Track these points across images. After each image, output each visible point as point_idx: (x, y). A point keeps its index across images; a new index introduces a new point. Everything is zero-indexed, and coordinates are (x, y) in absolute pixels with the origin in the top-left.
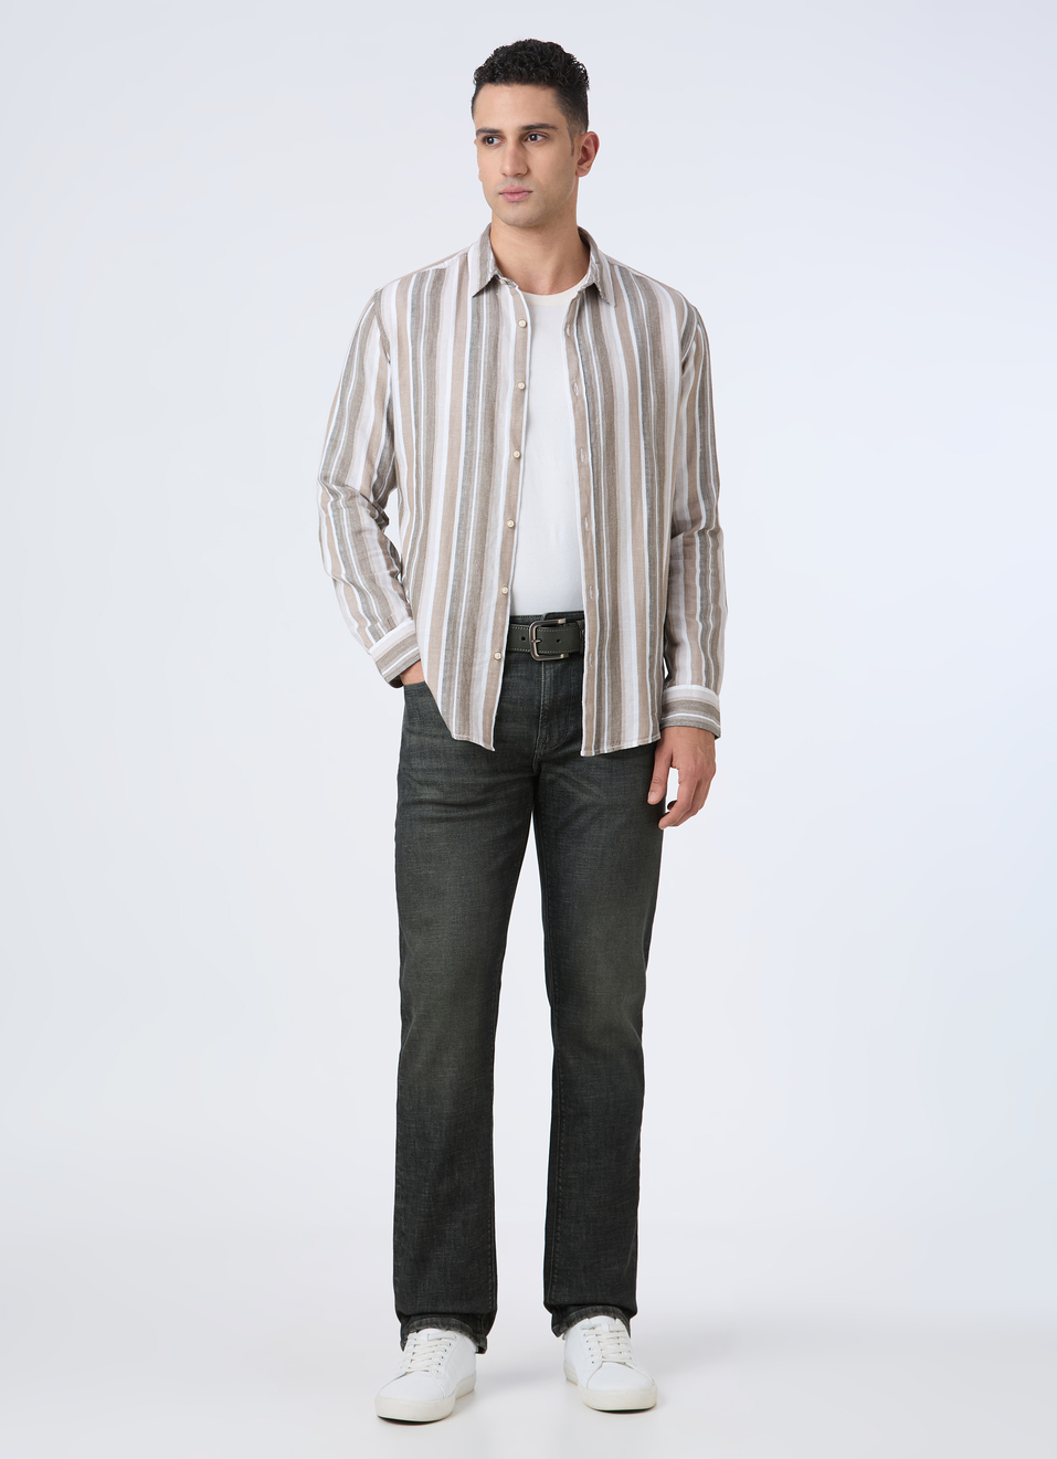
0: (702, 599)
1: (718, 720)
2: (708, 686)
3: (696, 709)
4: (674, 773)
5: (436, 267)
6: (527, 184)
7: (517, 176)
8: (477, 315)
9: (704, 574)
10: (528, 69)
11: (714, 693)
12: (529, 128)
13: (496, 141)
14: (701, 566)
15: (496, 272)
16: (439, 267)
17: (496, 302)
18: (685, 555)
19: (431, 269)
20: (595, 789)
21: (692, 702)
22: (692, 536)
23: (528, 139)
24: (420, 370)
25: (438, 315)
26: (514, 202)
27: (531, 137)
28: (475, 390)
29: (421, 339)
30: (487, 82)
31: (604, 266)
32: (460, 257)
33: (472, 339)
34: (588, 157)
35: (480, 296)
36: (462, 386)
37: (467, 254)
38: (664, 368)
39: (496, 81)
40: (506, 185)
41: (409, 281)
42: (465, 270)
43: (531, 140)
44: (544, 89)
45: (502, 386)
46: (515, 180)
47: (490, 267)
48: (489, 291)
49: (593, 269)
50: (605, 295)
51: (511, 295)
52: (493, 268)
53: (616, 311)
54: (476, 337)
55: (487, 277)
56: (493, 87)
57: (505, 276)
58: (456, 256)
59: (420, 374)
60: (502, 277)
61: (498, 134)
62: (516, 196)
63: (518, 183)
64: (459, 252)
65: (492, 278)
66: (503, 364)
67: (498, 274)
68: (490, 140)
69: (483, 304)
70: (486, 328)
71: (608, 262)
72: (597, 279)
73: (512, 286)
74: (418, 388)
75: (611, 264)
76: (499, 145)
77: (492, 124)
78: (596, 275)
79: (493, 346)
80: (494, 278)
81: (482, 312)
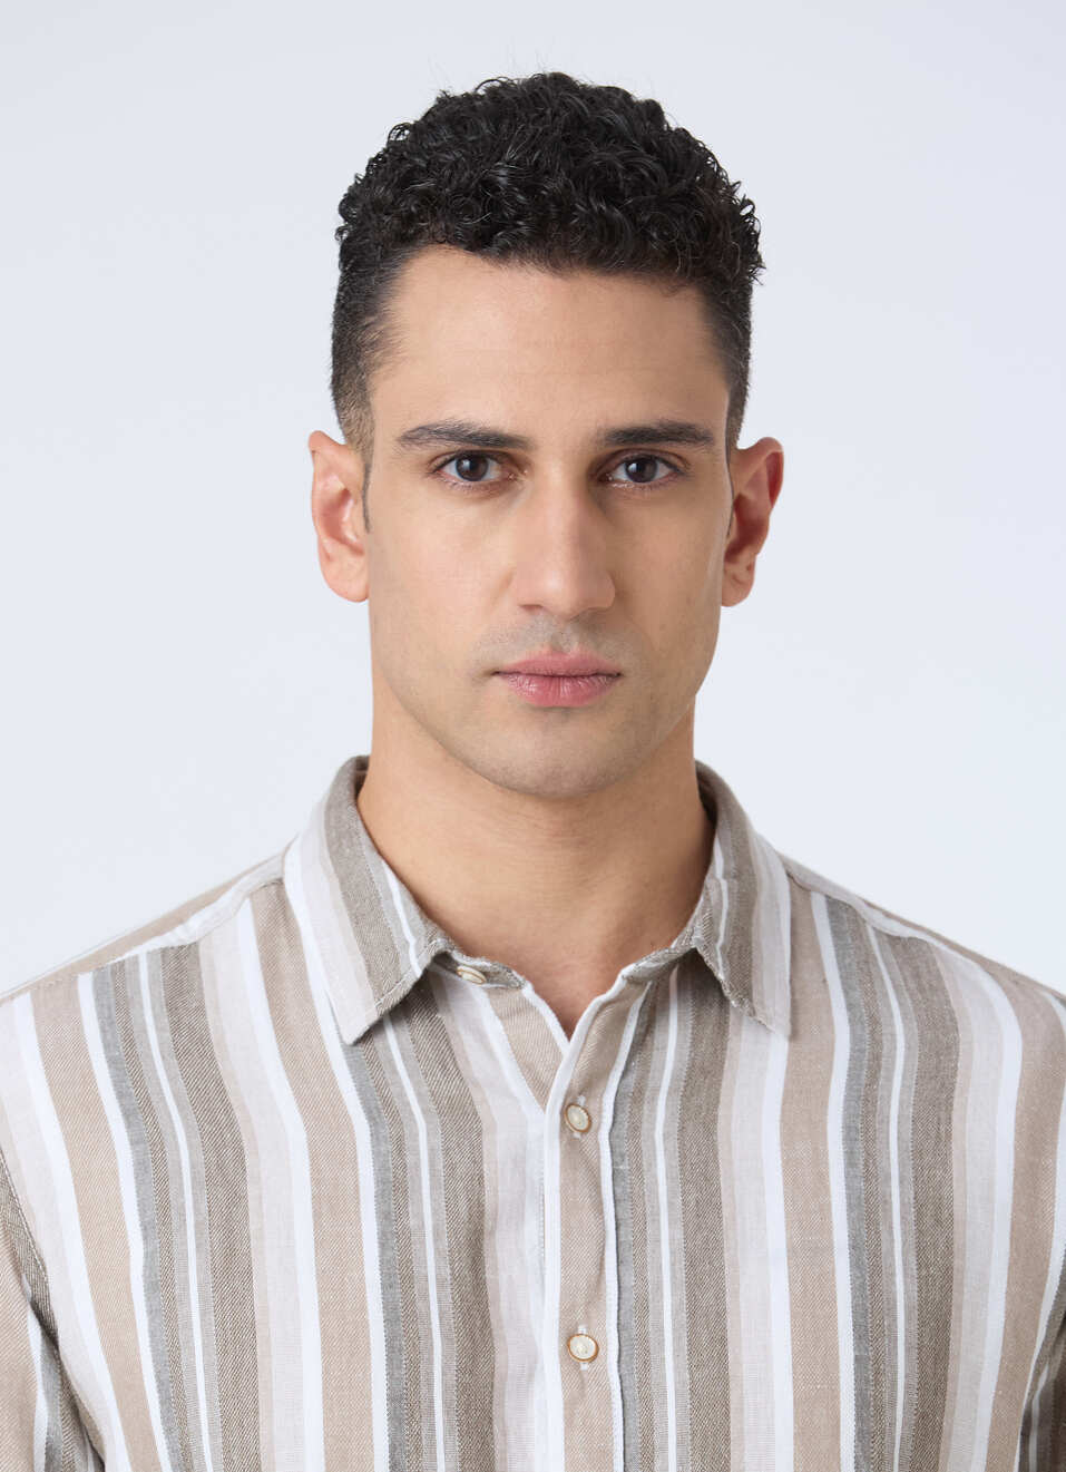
5: (157, 943)
6: (610, 653)
7: (589, 620)
8: (383, 1108)
10: (631, 214)
12: (629, 434)
13: (493, 472)
15: (440, 943)
16: (177, 937)
17: (444, 1062)
19: (141, 951)
23: (621, 474)
24: (189, 1326)
25: (232, 1124)
26: (551, 709)
27: (633, 466)
28: (417, 1392)
29: (182, 1215)
30: (452, 240)
31: (763, 898)
32: (251, 895)
33: (381, 1196)
34: (749, 531)
35: (377, 1042)
36: (367, 1379)
37: (280, 882)
38: (957, 1263)
39: (495, 248)
40: (531, 647)
41: (72, 996)
42: (284, 941)
43: (631, 475)
44: (674, 291)
45: (508, 1358)
46: (569, 630)
47: (401, 932)
48: (416, 1020)
49: (708, 900)
50: (746, 992)
51: (499, 1026)
52: (414, 933)
53: (791, 1053)
54: (395, 1188)
55: (396, 970)
56: (487, 267)
57: (480, 962)
58: (230, 894)
59: (190, 1339)
60: (467, 967)
61: (510, 450)
62: (566, 687)
63: (581, 642)
64: (239, 877)
65: (418, 973)
66: (503, 1278)
67: (442, 959)
68: (466, 464)
69: (395, 1072)
70: (432, 1150)
71: (789, 875)
72: (711, 936)
73: (509, 986)
74: (180, 1394)
75: (801, 885)
76: (504, 486)
77: (486, 411)
78: (711, 923)
79: (464, 1215)
80: (426, 972)
81: (402, 1095)
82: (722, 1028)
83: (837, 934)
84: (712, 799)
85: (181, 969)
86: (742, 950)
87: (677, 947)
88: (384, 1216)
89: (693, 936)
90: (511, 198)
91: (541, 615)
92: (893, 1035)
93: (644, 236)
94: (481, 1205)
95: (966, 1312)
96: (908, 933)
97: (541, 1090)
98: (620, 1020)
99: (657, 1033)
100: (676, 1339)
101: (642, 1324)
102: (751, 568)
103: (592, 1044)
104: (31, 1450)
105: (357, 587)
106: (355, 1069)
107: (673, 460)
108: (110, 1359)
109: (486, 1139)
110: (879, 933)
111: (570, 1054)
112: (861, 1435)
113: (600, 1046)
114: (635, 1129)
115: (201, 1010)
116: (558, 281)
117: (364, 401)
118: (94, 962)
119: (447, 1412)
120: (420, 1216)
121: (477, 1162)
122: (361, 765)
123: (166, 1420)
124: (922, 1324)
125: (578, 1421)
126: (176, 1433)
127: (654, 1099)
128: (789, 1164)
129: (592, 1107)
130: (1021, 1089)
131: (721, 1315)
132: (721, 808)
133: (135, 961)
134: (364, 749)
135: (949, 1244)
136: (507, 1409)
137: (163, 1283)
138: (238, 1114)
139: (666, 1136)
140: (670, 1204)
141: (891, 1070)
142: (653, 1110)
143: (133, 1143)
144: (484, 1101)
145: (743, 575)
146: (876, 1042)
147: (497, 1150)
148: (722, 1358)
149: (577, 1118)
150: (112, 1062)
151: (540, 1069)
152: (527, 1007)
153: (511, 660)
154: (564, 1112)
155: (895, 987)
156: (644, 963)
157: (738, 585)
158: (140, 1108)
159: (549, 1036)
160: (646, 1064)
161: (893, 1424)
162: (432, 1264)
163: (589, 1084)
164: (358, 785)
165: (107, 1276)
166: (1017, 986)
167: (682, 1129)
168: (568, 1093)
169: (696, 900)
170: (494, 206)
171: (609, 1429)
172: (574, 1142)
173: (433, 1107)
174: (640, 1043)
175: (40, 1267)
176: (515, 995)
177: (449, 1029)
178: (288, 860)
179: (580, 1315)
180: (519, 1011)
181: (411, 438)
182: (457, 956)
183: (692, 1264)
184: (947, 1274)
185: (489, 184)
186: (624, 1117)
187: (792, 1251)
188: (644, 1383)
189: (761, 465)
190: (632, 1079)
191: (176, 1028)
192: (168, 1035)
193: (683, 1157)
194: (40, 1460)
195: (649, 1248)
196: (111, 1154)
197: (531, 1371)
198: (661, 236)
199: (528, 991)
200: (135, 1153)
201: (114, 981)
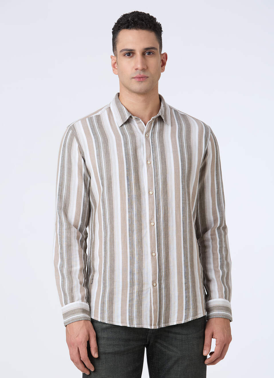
0: (221, 259)
1: (231, 313)
2: (226, 298)
3: (222, 309)
4: (214, 341)
5: (95, 115)
6: (146, 74)
7: (143, 70)
8: (124, 134)
9: (221, 248)
10: (145, 22)
11: (228, 301)
12: (147, 49)
13: (131, 55)
14: (220, 244)
15: (130, 115)
16: (97, 114)
17: (131, 129)
18: (212, 239)
20: (175, 349)
21: (220, 306)
22: (214, 231)
23: (146, 54)
24: (102, 160)
25: (106, 136)
26: (140, 81)
27: (148, 53)
28: (130, 168)
29: (101, 147)
30: (124, 28)
31: (167, 109)
32: (106, 109)
33: (124, 145)
34: (164, 64)
35: (123, 127)
36: (124, 166)
37: (110, 108)
38: (192, 153)
39: (130, 28)
40: (137, 74)
41: (86, 120)
42: (111, 115)
43: (148, 54)
44: (151, 32)
45: (140, 164)
46: (141, 71)
47: (125, 113)
48: (127, 124)
49: (161, 110)
50: (166, 121)
51: (137, 124)
52: (127, 114)
53: (171, 128)
54: (126, 144)
55: (125, 118)
56: (129, 30)
57: (135, 117)
58: (104, 108)
59: (102, 162)
60: (134, 117)
61: (132, 51)
62: (141, 79)
63: (143, 73)
64: (104, 107)
65: (128, 118)
66: (139, 154)
67: (131, 117)
68: (128, 54)
69: (125, 130)
70: (130, 139)
71: (170, 107)
72: (162, 114)
73: (138, 120)
74: (101, 168)
75: (171, 108)
76: (132, 56)
77: (130, 47)
78: (162, 112)
79: (134, 147)
80: (129, 118)
81: (126, 133)
82: (163, 125)
83: (175, 114)
84: (161, 98)
85: (98, 118)
86: (165, 116)
87: (158, 115)
88: (125, 147)
89: (160, 113)
90: (131, 21)
91: (138, 70)
92: (183, 126)
93: (147, 25)
94: (136, 146)
95: (193, 159)
96: (183, 114)
97: (143, 132)
98: (151, 124)
99: (156, 125)
100: (160, 162)
101: (156, 160)
102: (164, 68)
103: (148, 127)
104: (82, 175)
105: (117, 73)
106: (120, 130)
107: (152, 52)
108: (92, 164)
109: (136, 138)
110: (180, 114)
111: (146, 128)
112: (182, 173)
113: (149, 127)
114: (154, 137)
115: (101, 123)
116: (137, 31)
117: (116, 50)
118: (87, 117)
119: (133, 170)
120: (129, 147)
121: (135, 141)
122: (119, 94)
123: (99, 171)
124: (188, 160)
125: (149, 171)
126: (101, 173)
127: (156, 133)
128: (172, 141)
129: (149, 134)
130: (198, 132)
131: (165, 159)
132: (162, 99)
133: (93, 117)
134: (119, 92)
135: (191, 151)
136: (140, 170)
137: (99, 155)
138: (107, 135)
139: (157, 138)
140: (158, 146)
141: (183, 130)
142: (156, 135)
143: (95, 138)
144: (136, 133)
145: (163, 69)
146: (181, 127)
147: (138, 139)
148: (166, 164)
149: (147, 135)
150: (92, 129)
151: (142, 130)
152: (141, 122)
153: (134, 76)
154: (145, 135)
155: (183, 120)
156: (154, 117)
157: (163, 70)
158: (95, 134)
159: (143, 126)
160: (154, 129)
161: (186, 172)
162: (131, 152)
163: (148, 131)
164: (119, 96)
165: (92, 154)
166: (197, 120)
167: (159, 137)
168: (146, 133)
169: (159, 110)
170: (129, 23)
171: (152, 172)
172: (147, 138)
173: (130, 134)
174: (154, 127)
175: (83, 153)
176: (139, 121)
177: (131, 125)
178: (111, 104)
179: (148, 159)
180: (139, 123)
181: (121, 51)
182: (132, 116)
183: (161, 153)
184: (191, 154)
185: (128, 20)
186: (152, 135)
187: (173, 151)
188: (156, 167)
189: (164, 56)
190: (153, 131)
191: (99, 125)
192: (98, 126)
193: (159, 140)
194: (83, 176)
195: (156, 151)
196: (92, 139)
197: (143, 165)
198: (149, 25)
199: (141, 120)
200: (95, 139)
201: (91, 119)
